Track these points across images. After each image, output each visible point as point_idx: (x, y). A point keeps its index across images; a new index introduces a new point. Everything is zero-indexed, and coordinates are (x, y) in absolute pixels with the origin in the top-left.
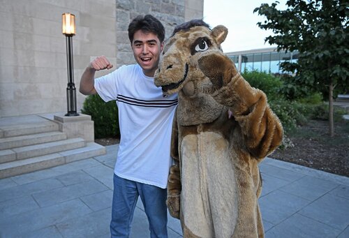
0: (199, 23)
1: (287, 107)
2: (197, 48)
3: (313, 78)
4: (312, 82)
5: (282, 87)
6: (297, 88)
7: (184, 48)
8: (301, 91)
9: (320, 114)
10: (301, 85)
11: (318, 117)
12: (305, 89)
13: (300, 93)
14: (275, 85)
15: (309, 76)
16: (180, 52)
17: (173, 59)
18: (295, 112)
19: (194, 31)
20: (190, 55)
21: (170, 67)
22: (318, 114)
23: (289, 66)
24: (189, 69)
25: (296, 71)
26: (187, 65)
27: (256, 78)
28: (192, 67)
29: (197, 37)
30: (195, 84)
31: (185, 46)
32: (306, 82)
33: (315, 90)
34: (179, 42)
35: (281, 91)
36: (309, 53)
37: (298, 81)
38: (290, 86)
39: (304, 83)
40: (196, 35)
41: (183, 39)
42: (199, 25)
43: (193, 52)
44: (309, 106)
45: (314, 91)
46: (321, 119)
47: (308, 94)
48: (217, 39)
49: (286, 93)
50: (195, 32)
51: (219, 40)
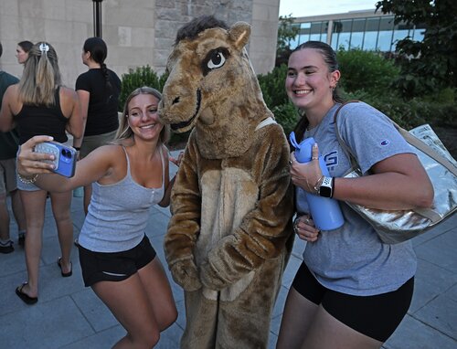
0: (210, 24)
1: (401, 107)
2: (211, 65)
3: (446, 67)
4: (443, 73)
5: (397, 78)
6: (420, 81)
7: (193, 67)
8: (426, 85)
9: (451, 119)
10: (425, 76)
11: (448, 122)
12: (432, 82)
13: (422, 89)
14: (385, 73)
15: (439, 63)
16: (188, 75)
17: (179, 89)
18: (413, 114)
19: (203, 39)
20: (202, 76)
21: (176, 101)
22: (447, 119)
23: (410, 47)
24: (203, 96)
25: (420, 54)
26: (199, 92)
27: (356, 62)
28: (206, 93)
29: (208, 50)
30: (214, 110)
31: (192, 64)
32: (434, 73)
33: (447, 84)
34: (184, 58)
35: (394, 84)
36: (443, 29)
37: (422, 70)
38: (409, 78)
39: (431, 73)
40: (206, 46)
41: (190, 52)
42: (210, 27)
43: (206, 71)
44: (436, 105)
45: (446, 86)
46: (451, 126)
47: (436, 90)
48: (236, 43)
49: (402, 88)
50: (206, 42)
51: (239, 44)
